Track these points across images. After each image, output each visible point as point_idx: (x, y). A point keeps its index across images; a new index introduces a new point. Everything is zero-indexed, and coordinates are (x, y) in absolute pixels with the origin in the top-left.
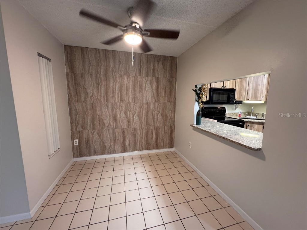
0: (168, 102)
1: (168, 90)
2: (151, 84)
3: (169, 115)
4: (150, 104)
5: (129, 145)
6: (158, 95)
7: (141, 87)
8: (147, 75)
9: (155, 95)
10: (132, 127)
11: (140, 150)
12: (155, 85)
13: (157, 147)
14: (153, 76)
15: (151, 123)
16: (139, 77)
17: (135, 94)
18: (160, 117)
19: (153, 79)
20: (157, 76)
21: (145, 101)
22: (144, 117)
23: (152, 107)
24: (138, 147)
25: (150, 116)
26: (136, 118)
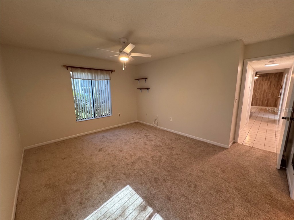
0: (275, 89)
1: (276, 85)
2: (267, 83)
3: (275, 95)
4: (266, 90)
5: (254, 103)
6: (270, 87)
7: (262, 85)
8: (266, 80)
9: (269, 87)
10: (256, 97)
11: (258, 106)
12: (269, 83)
13: (267, 106)
14: (269, 80)
15: (266, 97)
16: (262, 82)
17: (259, 87)
18: (270, 95)
19: (268, 82)
20: (271, 80)
21: (263, 89)
22: (262, 95)
23: (266, 91)
24: (258, 104)
25: (265, 94)
26: (259, 95)
